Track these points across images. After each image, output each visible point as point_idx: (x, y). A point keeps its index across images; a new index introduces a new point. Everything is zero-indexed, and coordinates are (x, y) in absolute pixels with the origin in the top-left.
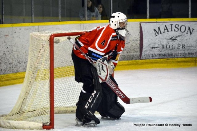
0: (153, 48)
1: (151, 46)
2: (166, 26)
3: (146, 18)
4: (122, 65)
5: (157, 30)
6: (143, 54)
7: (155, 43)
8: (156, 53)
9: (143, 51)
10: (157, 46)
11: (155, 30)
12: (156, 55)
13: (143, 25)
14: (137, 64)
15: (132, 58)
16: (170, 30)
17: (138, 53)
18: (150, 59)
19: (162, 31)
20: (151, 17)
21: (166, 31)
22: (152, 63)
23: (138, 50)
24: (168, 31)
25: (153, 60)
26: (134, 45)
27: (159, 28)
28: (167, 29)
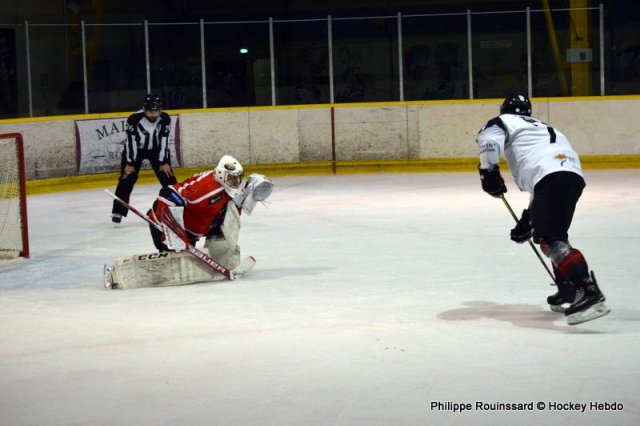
0: (96, 157)
1: (94, 155)
2: (114, 125)
3: (83, 112)
4: (51, 185)
5: (101, 130)
6: (81, 167)
7: (99, 150)
8: (102, 165)
9: (82, 161)
10: (102, 154)
11: (98, 130)
12: (101, 169)
13: (79, 124)
14: (72, 182)
15: (65, 174)
16: (120, 129)
17: (74, 166)
18: (92, 174)
19: (109, 130)
20: (91, 112)
21: (115, 131)
22: (96, 180)
23: (74, 161)
24: (118, 131)
25: (98, 176)
26: (67, 154)
27: (104, 127)
28: (116, 128)
